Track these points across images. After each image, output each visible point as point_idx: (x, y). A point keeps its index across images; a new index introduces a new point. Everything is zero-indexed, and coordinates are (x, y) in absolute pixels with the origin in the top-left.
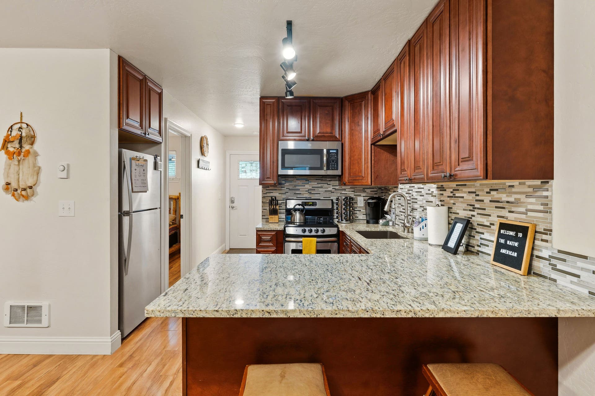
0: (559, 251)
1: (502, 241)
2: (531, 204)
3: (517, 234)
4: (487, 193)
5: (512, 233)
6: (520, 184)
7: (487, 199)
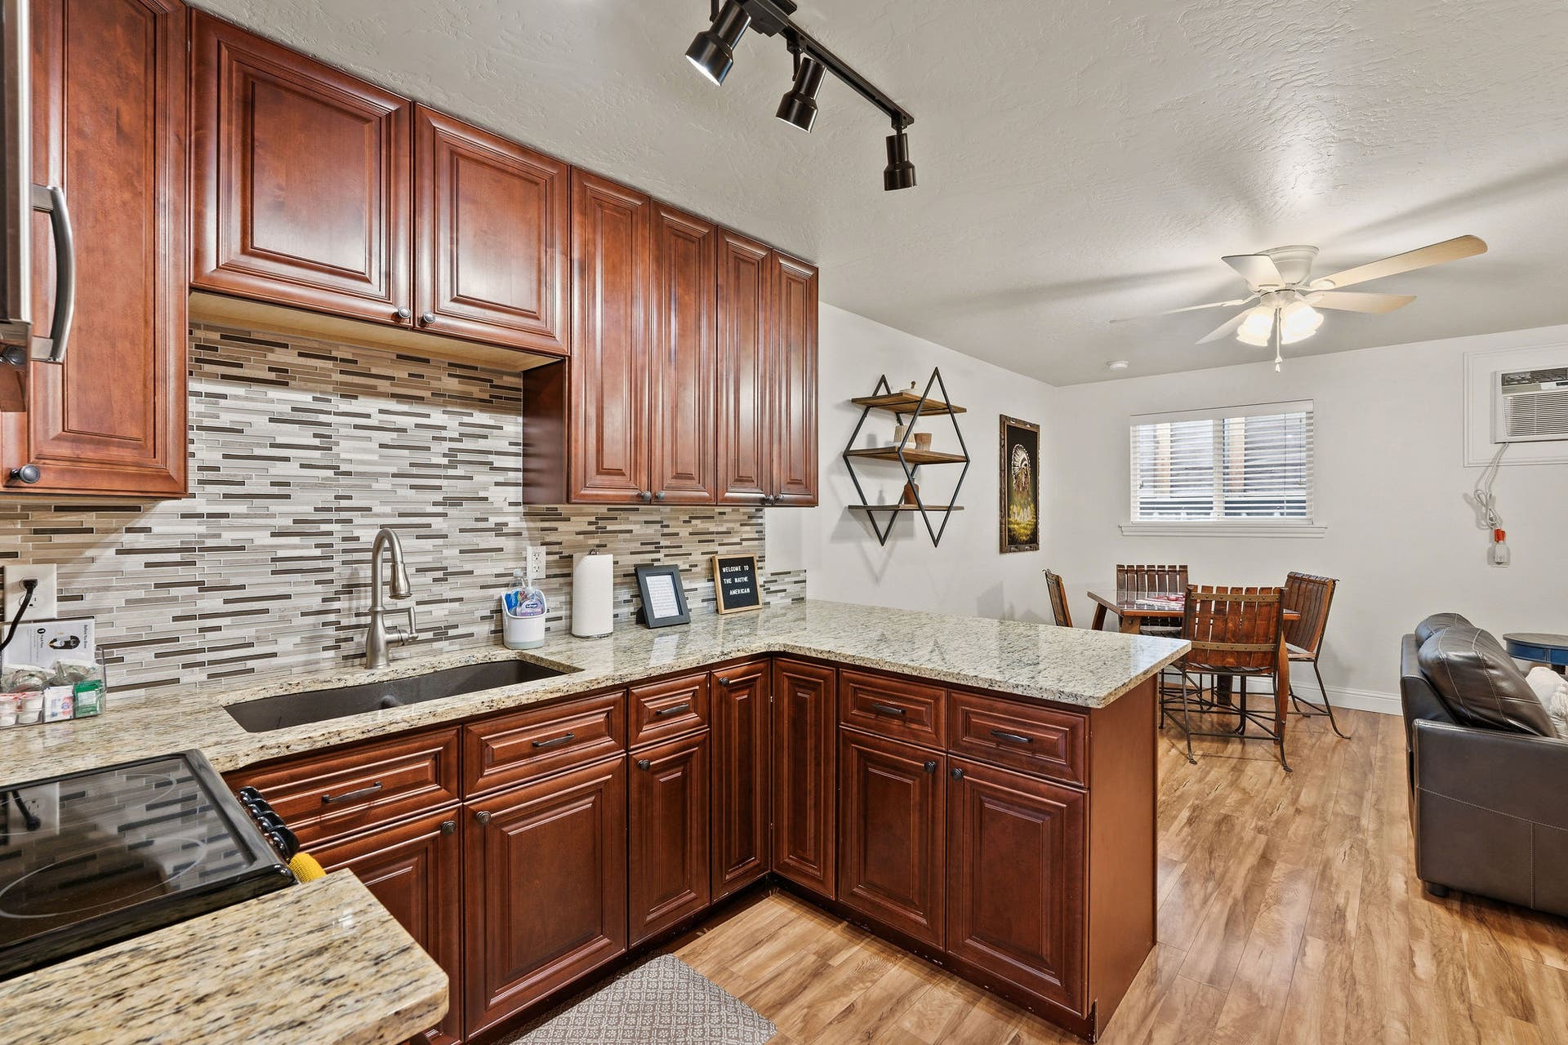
0: (772, 574)
1: (729, 581)
2: (747, 532)
3: (742, 568)
4: (685, 522)
5: (737, 569)
6: (733, 511)
7: (684, 532)
